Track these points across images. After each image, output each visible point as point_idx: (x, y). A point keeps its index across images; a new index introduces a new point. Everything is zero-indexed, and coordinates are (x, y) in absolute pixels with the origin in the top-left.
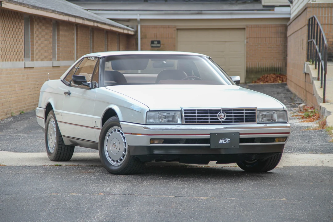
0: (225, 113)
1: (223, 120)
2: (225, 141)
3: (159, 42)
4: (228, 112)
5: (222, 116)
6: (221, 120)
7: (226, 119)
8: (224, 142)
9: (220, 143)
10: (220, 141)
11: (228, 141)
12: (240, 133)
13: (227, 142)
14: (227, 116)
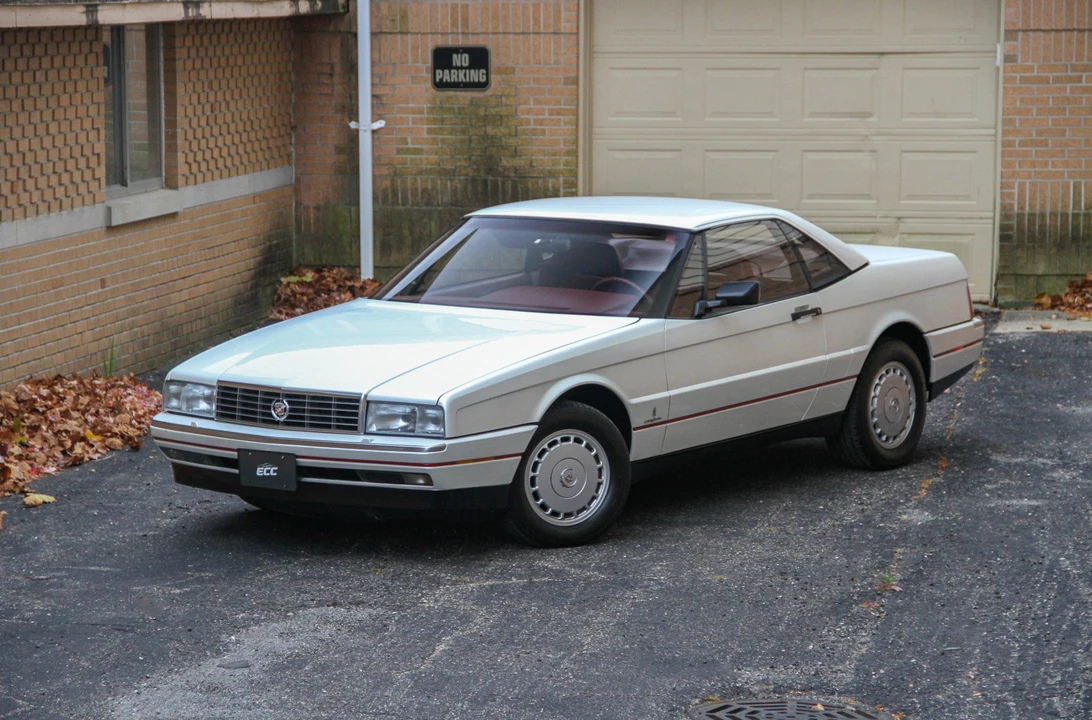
0: (286, 403)
1: (282, 419)
2: (268, 471)
3: (479, 57)
4: (296, 398)
5: (281, 409)
6: (277, 418)
7: (289, 417)
8: (265, 474)
9: (258, 474)
10: (258, 468)
11: (275, 471)
12: (297, 454)
13: (272, 474)
14: (291, 410)
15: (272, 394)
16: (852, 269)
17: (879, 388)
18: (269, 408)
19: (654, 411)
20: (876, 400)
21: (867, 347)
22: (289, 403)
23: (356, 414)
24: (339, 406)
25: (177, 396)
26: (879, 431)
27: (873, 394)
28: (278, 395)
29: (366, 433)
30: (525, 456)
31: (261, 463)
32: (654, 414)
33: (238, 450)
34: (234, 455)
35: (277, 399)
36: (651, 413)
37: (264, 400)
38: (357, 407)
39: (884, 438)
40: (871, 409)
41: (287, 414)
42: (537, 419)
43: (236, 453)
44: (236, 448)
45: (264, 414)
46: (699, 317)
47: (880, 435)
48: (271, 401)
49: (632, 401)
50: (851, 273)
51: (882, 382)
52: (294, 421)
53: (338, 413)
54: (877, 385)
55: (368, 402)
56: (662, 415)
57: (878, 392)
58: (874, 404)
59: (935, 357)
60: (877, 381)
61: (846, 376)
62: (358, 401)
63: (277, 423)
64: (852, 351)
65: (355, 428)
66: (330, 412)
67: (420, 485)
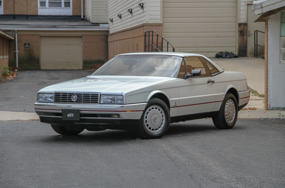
0: (76, 96)
1: (75, 101)
2: (71, 115)
4: (79, 95)
5: (74, 98)
6: (73, 101)
7: (77, 100)
8: (70, 116)
9: (68, 116)
10: (68, 115)
11: (73, 115)
12: (80, 110)
13: (72, 116)
14: (78, 98)
15: (71, 94)
16: (221, 72)
17: (227, 105)
18: (71, 98)
19: (176, 103)
20: (227, 108)
21: (225, 93)
22: (77, 96)
23: (97, 98)
24: (92, 96)
25: (42, 97)
26: (227, 117)
27: (226, 107)
28: (73, 94)
29: (100, 104)
30: (144, 111)
31: (69, 113)
32: (176, 104)
33: (62, 110)
34: (61, 112)
35: (73, 95)
36: (175, 103)
37: (69, 96)
38: (98, 96)
39: (228, 119)
40: (225, 110)
41: (76, 99)
42: (147, 101)
43: (61, 111)
44: (61, 109)
45: (69, 100)
46: (185, 79)
47: (227, 118)
48: (71, 96)
49: (171, 99)
50: (220, 73)
51: (228, 104)
52: (78, 101)
53: (92, 98)
54: (227, 104)
55: (101, 95)
56: (178, 105)
57: (227, 106)
58: (226, 110)
59: (240, 99)
60: (227, 103)
61: (220, 100)
62: (98, 94)
63: (73, 102)
64: (222, 94)
65: (97, 102)
66: (89, 98)
67: (116, 118)
